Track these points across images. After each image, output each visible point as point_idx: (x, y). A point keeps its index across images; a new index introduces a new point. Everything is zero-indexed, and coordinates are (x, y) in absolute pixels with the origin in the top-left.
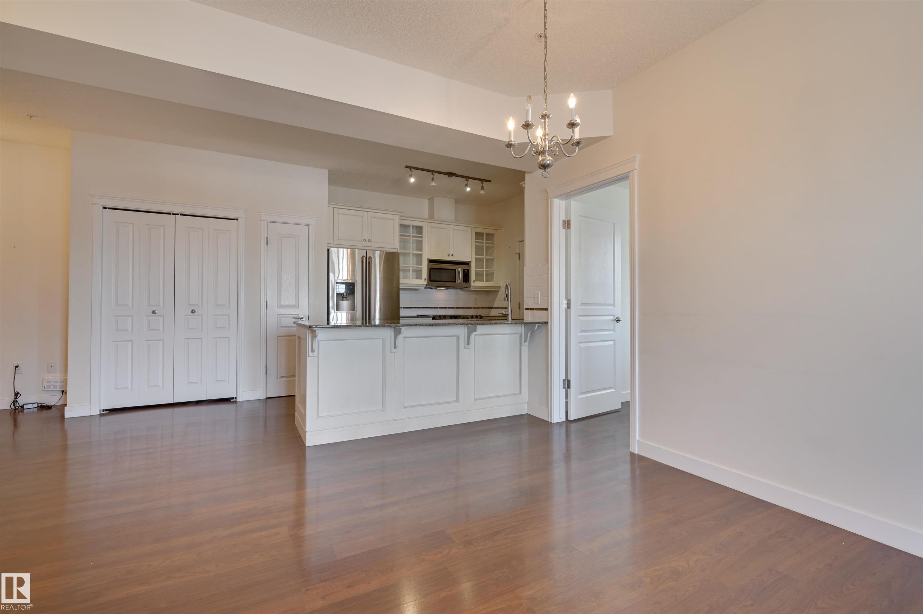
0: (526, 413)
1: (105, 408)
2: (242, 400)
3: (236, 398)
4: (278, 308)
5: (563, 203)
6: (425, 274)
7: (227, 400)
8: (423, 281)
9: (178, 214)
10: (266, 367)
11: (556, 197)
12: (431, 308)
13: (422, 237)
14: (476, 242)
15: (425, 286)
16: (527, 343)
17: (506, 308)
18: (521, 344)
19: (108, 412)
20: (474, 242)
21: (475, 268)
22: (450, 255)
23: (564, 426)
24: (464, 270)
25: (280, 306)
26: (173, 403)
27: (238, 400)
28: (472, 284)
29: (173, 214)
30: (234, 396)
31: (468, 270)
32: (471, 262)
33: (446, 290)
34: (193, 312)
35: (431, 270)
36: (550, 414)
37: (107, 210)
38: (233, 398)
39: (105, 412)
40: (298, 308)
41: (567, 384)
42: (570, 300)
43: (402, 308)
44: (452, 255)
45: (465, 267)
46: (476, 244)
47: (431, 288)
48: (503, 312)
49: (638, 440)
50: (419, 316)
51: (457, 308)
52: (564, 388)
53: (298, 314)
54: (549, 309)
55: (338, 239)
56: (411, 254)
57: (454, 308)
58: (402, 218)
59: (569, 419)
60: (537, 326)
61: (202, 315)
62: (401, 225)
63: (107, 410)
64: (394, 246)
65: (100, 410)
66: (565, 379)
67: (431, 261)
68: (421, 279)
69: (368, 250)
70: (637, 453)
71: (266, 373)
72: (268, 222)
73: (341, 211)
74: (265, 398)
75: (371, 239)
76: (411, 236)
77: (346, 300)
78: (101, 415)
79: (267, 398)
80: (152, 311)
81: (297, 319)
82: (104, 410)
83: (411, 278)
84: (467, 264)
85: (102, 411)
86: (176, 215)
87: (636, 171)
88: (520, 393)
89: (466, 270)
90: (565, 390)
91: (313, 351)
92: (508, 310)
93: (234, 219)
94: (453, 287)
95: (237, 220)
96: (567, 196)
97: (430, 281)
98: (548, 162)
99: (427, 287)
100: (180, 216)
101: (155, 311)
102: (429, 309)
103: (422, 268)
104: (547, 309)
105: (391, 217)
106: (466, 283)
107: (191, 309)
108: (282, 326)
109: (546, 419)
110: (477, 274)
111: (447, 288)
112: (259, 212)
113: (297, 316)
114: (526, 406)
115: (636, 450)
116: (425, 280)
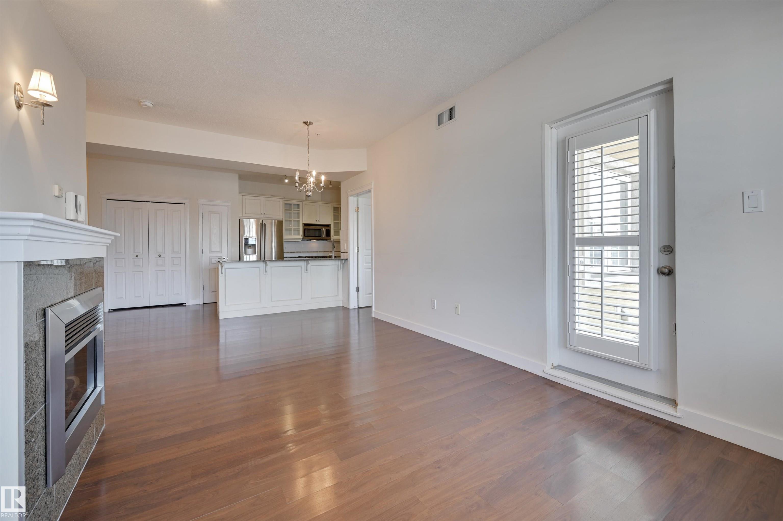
0: (342, 306)
1: (111, 309)
2: (189, 304)
3: (185, 304)
4: (209, 253)
5: (356, 198)
6: (301, 232)
7: (181, 305)
8: (300, 236)
9: (150, 202)
10: (203, 286)
11: (351, 196)
12: (308, 252)
13: (299, 211)
14: (334, 213)
15: (302, 239)
16: (341, 270)
17: (331, 252)
18: (338, 270)
19: (112, 311)
20: (333, 213)
21: (334, 228)
22: (318, 221)
23: (357, 310)
24: (327, 229)
25: (211, 252)
26: (149, 306)
27: (187, 304)
28: (332, 238)
29: (147, 202)
30: (185, 302)
31: (329, 230)
32: (331, 225)
33: (317, 241)
34: (159, 256)
35: (305, 230)
36: (349, 305)
37: (109, 200)
38: (184, 304)
39: (111, 311)
40: (222, 253)
41: (358, 290)
42: (359, 247)
43: (285, 252)
44: (319, 221)
45: (327, 228)
46: (334, 214)
47: (308, 241)
48: (329, 254)
49: (374, 311)
50: (299, 257)
51: (325, 252)
52: (356, 292)
53: (221, 257)
54: (349, 252)
55: (246, 214)
56: (292, 221)
57: (323, 252)
58: (285, 199)
59: (359, 307)
60: (344, 261)
61: (165, 258)
62: (286, 204)
63: (112, 310)
64: (281, 216)
65: (108, 310)
66: (357, 287)
67: (305, 225)
68: (299, 235)
69: (264, 219)
70: (373, 317)
71: (203, 289)
72: (202, 205)
73: (247, 197)
74: (203, 303)
75: (266, 213)
76: (292, 210)
77: (251, 248)
78: (109, 312)
79: (204, 304)
80: (136, 255)
81: (221, 259)
82: (110, 310)
83: (292, 235)
84: (328, 226)
85: (109, 310)
86: (149, 203)
87: (372, 189)
88: (338, 295)
89: (328, 229)
90: (357, 292)
91: (222, 274)
92: (332, 253)
93: (183, 204)
94: (321, 240)
95: (184, 204)
96: (358, 195)
97: (305, 236)
98: (309, 195)
99: (303, 240)
100: (150, 203)
101: (137, 256)
102: (306, 253)
103: (299, 229)
104: (348, 252)
105: (278, 200)
106: (328, 237)
107: (158, 255)
108: (212, 263)
109: (348, 308)
110: (335, 231)
111: (318, 240)
112: (197, 199)
113: (221, 258)
114: (341, 302)
115: (373, 315)
116: (301, 236)
